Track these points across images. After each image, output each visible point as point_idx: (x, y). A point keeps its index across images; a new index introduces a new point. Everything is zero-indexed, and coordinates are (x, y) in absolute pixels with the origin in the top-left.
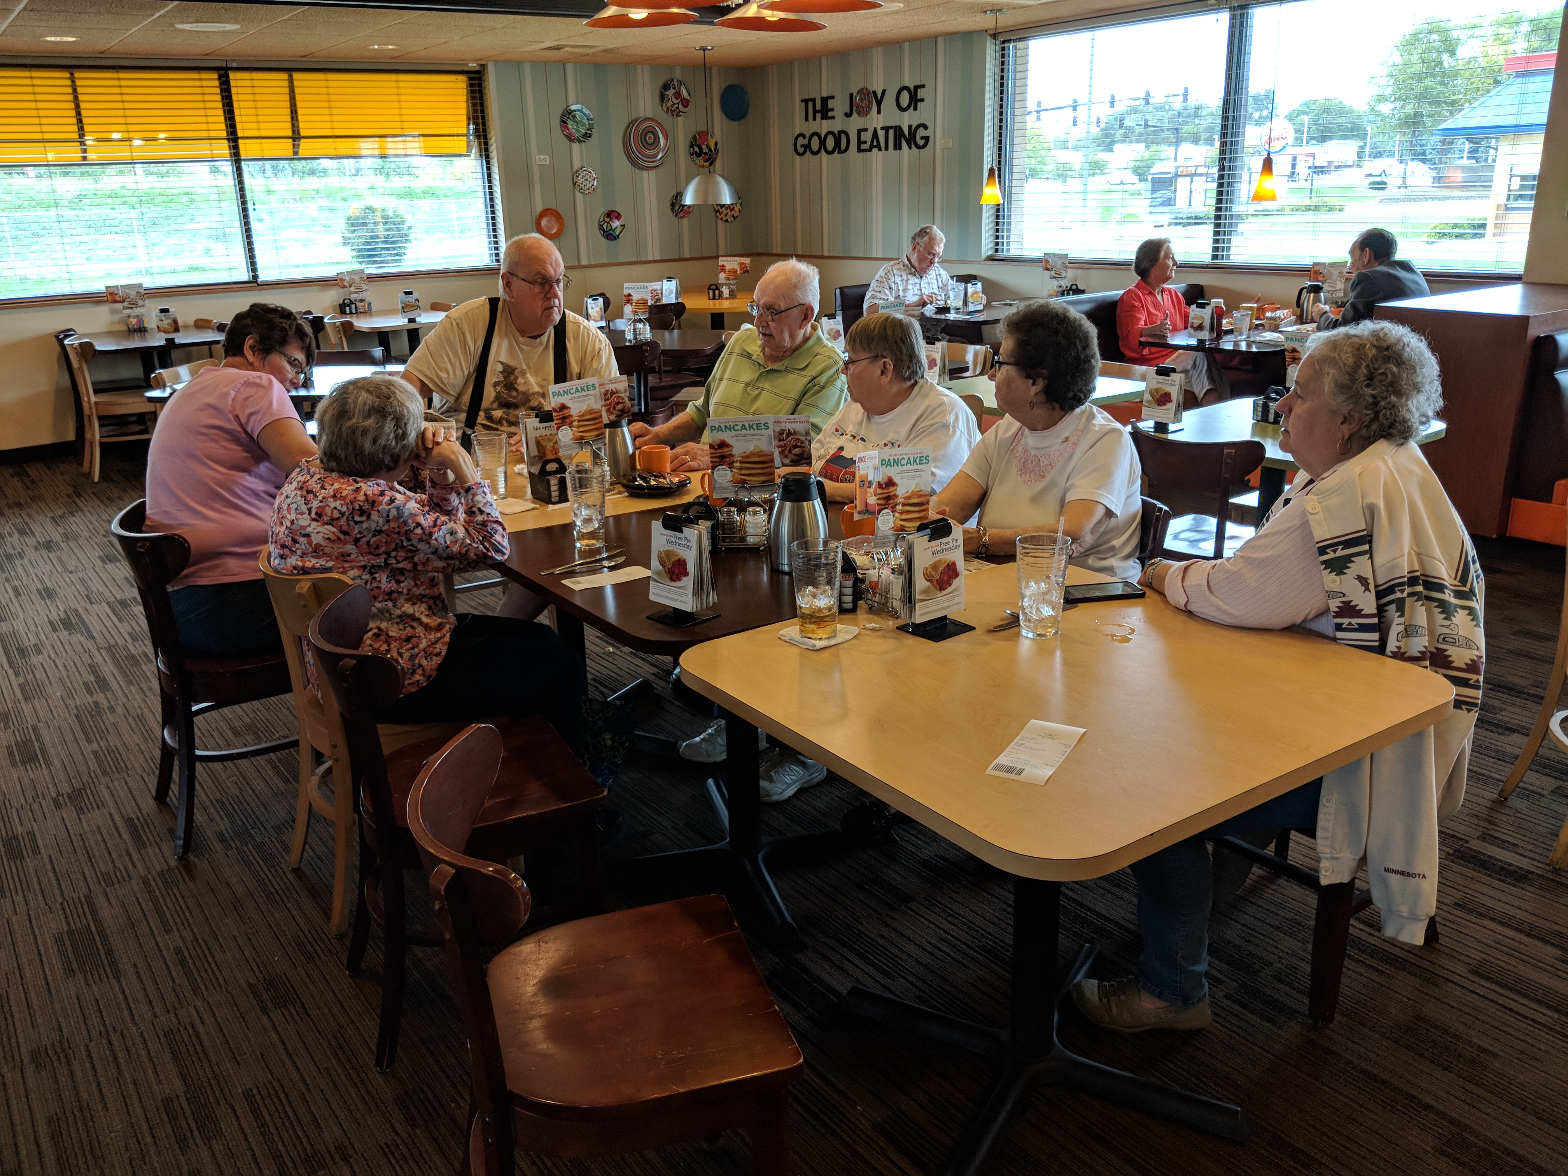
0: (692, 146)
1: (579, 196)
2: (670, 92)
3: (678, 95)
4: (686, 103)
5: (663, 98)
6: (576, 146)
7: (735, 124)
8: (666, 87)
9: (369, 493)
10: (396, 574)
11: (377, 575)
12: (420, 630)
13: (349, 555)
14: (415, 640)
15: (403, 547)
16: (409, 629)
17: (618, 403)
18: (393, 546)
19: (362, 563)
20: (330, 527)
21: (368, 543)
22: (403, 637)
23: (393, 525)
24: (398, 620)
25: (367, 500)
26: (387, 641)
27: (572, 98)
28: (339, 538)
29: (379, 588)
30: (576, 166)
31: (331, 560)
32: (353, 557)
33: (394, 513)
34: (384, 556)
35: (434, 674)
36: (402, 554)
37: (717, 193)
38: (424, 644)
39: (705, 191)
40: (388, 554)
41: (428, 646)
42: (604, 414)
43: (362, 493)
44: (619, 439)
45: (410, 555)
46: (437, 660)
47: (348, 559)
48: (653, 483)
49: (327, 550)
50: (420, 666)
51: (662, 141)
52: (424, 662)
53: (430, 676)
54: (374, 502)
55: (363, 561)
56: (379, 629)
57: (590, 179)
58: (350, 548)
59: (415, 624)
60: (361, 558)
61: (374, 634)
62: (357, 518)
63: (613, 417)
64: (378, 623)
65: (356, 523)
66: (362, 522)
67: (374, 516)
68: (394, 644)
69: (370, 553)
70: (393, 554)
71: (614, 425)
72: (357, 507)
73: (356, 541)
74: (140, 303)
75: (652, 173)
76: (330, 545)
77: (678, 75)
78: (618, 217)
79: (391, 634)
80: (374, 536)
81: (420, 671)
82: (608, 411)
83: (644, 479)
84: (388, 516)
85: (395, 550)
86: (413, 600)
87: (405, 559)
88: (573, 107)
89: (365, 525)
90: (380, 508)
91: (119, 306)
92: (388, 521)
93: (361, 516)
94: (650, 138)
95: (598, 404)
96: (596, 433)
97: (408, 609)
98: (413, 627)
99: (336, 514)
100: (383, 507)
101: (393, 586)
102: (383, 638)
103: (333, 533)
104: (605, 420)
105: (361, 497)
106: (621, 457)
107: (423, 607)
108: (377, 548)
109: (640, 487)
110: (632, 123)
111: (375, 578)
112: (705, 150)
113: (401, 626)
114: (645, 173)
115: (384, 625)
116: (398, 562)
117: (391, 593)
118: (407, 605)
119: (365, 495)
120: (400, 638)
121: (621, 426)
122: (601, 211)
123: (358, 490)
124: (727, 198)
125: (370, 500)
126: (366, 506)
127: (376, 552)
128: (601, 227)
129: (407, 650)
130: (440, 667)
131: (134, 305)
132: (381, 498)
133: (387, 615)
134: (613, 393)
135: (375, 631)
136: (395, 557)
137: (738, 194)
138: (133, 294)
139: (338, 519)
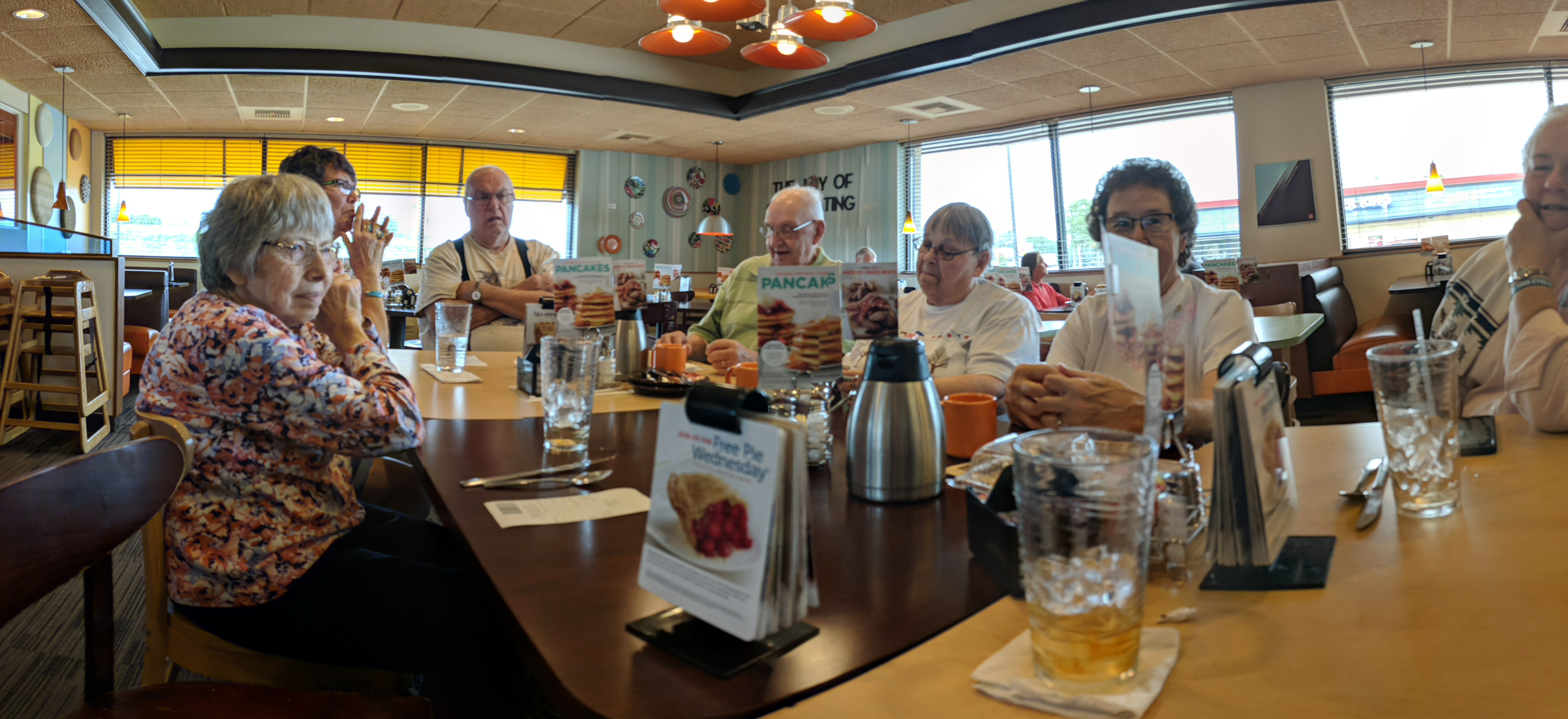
0: (704, 206)
1: (632, 229)
2: (694, 175)
3: (698, 176)
4: (702, 181)
5: (689, 177)
6: (633, 200)
7: (731, 197)
8: (691, 171)
9: (233, 320)
10: (253, 437)
11: (230, 433)
12: (280, 521)
13: (196, 398)
14: (267, 532)
15: (268, 399)
16: (263, 515)
17: (633, 290)
18: (254, 397)
19: (213, 413)
20: (179, 357)
21: (221, 386)
22: (253, 525)
23: (255, 365)
24: (252, 500)
25: (225, 328)
26: (228, 525)
27: (633, 171)
28: (186, 374)
29: (229, 450)
30: (632, 212)
31: (174, 401)
32: (201, 402)
33: (257, 350)
34: (242, 409)
35: (282, 591)
36: (266, 410)
37: (719, 228)
38: (278, 542)
39: (711, 227)
40: (248, 406)
41: (287, 547)
42: (616, 300)
43: (223, 319)
44: (631, 333)
45: (277, 413)
46: (293, 573)
47: (195, 403)
48: (665, 380)
49: (172, 387)
50: (264, 574)
51: (686, 200)
52: (272, 571)
53: (274, 593)
54: (233, 331)
55: (215, 410)
56: (221, 506)
57: (640, 218)
58: (198, 389)
59: (275, 510)
60: (211, 406)
61: (213, 512)
62: (210, 351)
63: (626, 305)
64: (221, 498)
65: (208, 356)
66: (213, 357)
67: (231, 350)
68: (237, 532)
69: (223, 401)
70: (255, 408)
71: (627, 315)
72: (212, 336)
73: (207, 381)
75: (679, 220)
76: (176, 379)
77: (699, 165)
78: (656, 243)
79: (238, 517)
80: (229, 377)
81: (262, 583)
82: (621, 296)
83: (653, 375)
84: (249, 353)
85: (257, 402)
86: (276, 478)
87: (272, 418)
88: (634, 178)
89: (218, 362)
90: (240, 340)
92: (248, 360)
93: (214, 347)
94: (679, 199)
95: (610, 287)
96: (604, 320)
97: (266, 487)
98: (271, 515)
99: (190, 342)
100: (245, 340)
101: (251, 453)
102: (224, 519)
103: (182, 365)
104: (617, 307)
105: (220, 323)
106: (632, 352)
107: (292, 490)
108: (233, 396)
109: (651, 384)
110: (669, 190)
111: (226, 437)
112: (712, 209)
113: (254, 509)
114: (674, 220)
115: (229, 503)
116: (261, 421)
117: (245, 462)
118: (264, 483)
119: (226, 321)
120: (248, 525)
121: (634, 319)
122: (645, 239)
123: (219, 314)
124: (726, 229)
125: (230, 327)
126: (223, 336)
127: (231, 401)
128: (644, 249)
129: (254, 545)
130: (294, 586)
132: (245, 328)
133: (234, 489)
134: (628, 278)
135: (215, 507)
136: (258, 413)
137: (733, 226)
139: (190, 347)
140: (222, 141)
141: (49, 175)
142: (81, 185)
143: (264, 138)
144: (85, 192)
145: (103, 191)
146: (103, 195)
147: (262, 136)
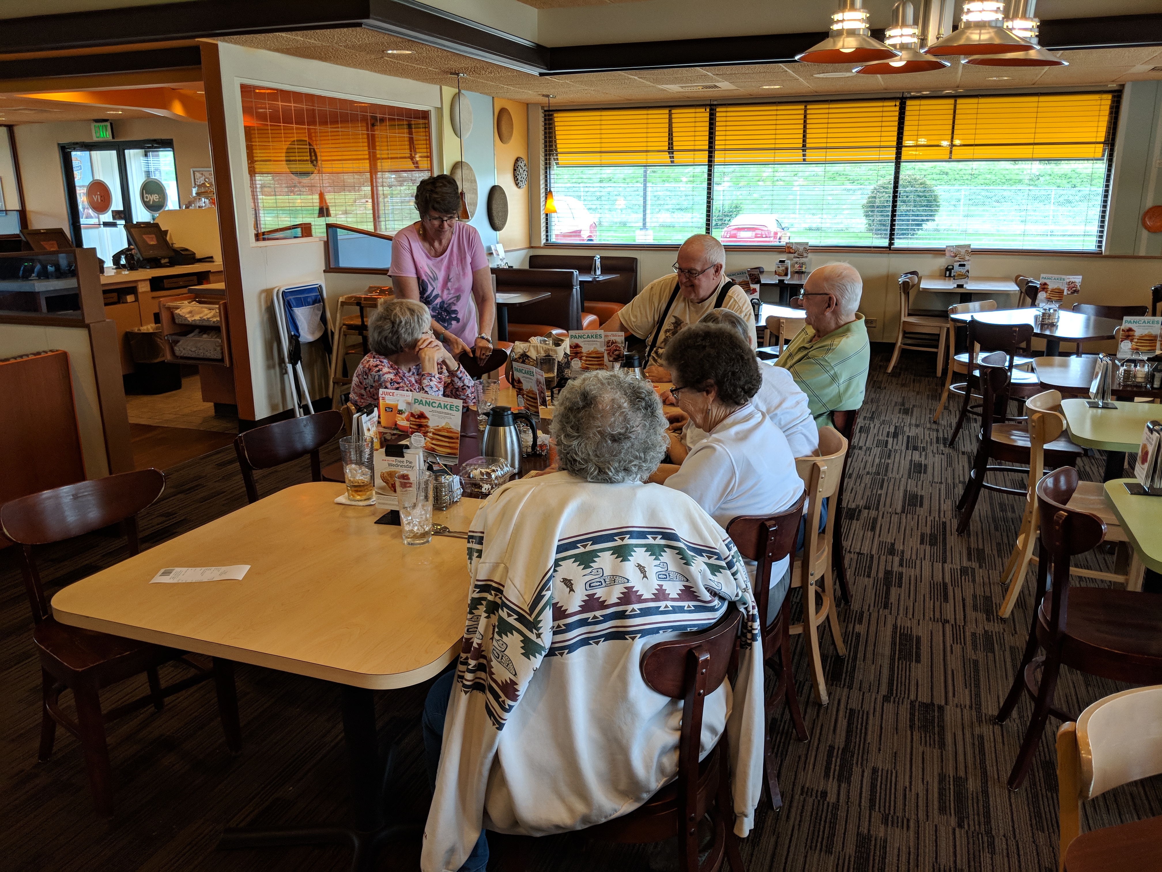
17: (616, 350)
74: (805, 255)
82: (608, 354)
91: (792, 255)
131: (801, 256)
138: (801, 248)
140: (667, 111)
141: (471, 169)
142: (515, 170)
143: (710, 105)
144: (519, 177)
145: (542, 172)
146: (542, 177)
147: (709, 103)
